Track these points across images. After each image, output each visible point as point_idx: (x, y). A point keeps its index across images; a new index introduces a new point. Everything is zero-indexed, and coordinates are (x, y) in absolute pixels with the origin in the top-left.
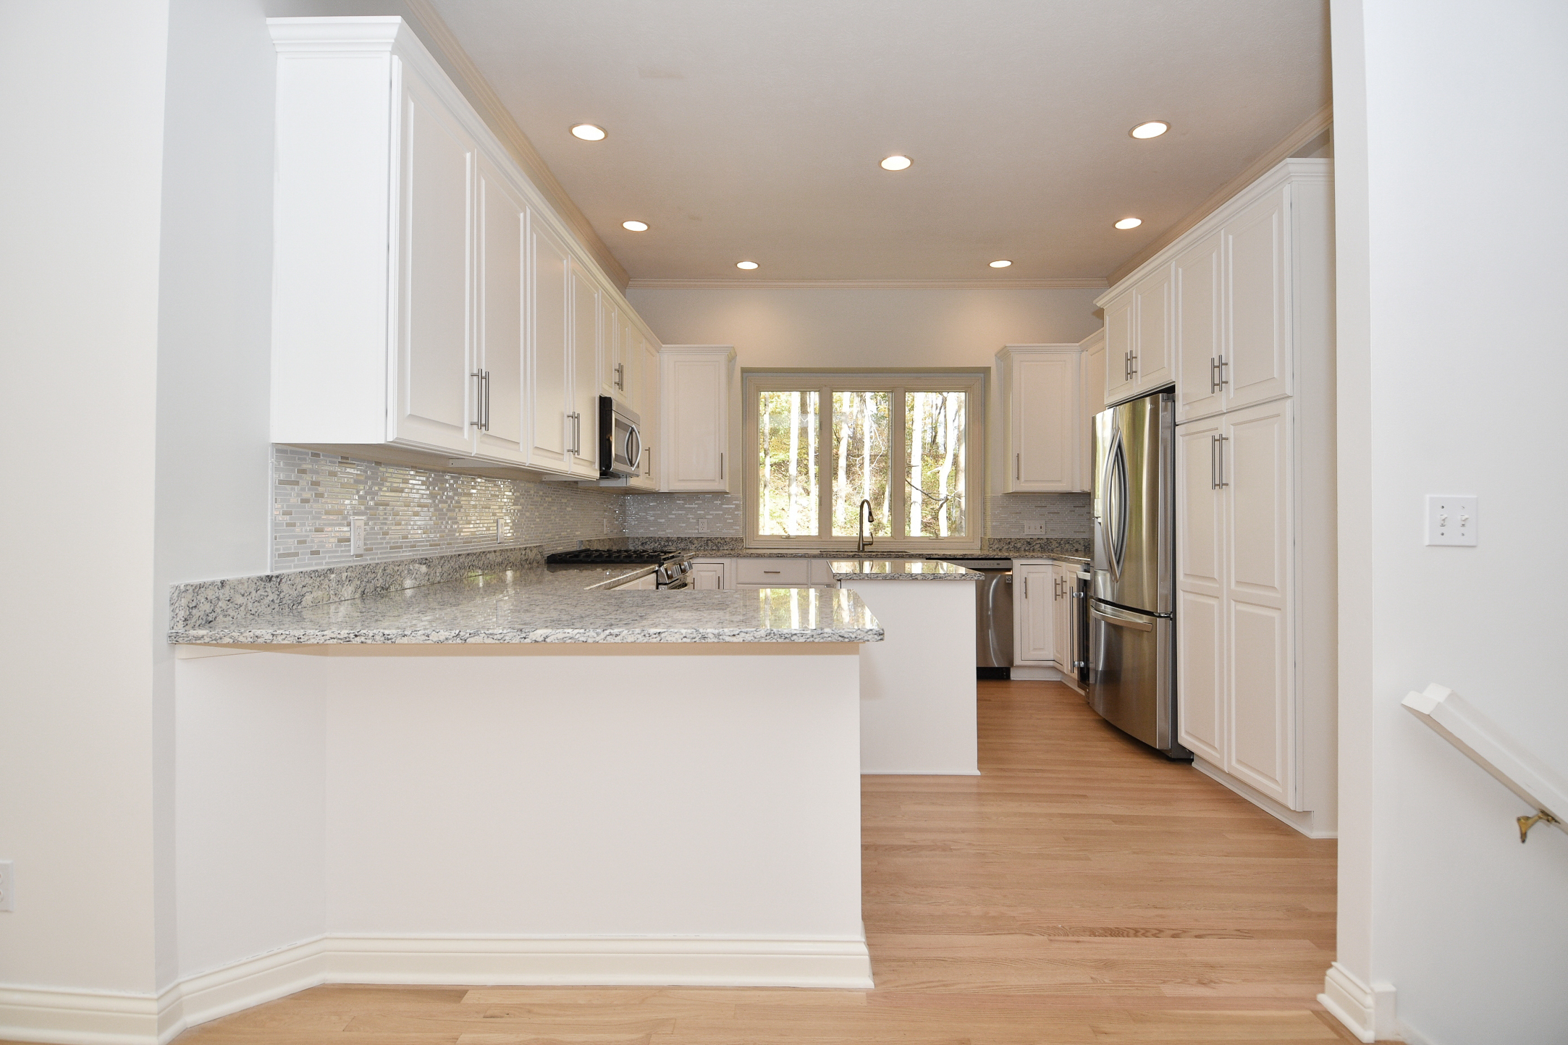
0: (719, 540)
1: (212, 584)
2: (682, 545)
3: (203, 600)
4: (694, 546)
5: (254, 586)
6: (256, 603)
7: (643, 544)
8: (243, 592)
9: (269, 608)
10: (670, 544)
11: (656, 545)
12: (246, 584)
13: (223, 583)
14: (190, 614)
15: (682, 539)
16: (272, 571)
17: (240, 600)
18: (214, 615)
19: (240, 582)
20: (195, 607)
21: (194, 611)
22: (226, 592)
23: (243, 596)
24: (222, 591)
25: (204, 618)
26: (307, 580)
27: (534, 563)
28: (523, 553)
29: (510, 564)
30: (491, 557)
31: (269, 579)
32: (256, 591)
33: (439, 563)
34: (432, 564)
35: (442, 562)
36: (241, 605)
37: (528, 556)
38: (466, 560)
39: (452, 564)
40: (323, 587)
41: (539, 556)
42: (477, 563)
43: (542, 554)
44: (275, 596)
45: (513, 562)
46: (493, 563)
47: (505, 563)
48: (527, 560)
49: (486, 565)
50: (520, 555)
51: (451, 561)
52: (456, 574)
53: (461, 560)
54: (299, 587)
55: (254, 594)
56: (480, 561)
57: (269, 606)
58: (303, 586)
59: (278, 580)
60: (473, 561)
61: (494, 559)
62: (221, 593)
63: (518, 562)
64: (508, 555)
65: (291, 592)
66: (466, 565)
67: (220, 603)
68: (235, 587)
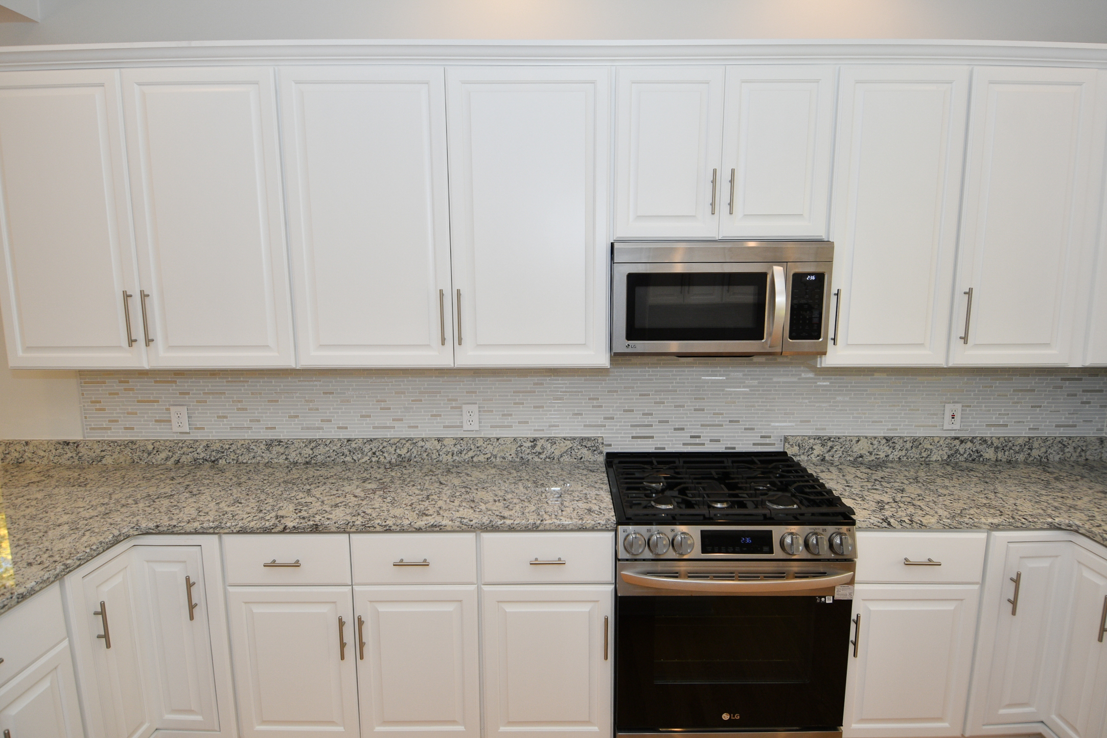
1: (19, 442)
3: (13, 451)
5: (54, 447)
6: (56, 457)
8: (44, 449)
9: (69, 461)
12: (46, 445)
13: (27, 443)
14: (5, 457)
16: (84, 437)
17: (42, 453)
18: (23, 460)
20: (8, 454)
21: (8, 456)
22: (31, 448)
23: (45, 451)
24: (27, 447)
25: (16, 460)
26: (105, 447)
27: (566, 458)
28: (525, 444)
29: (484, 454)
30: (428, 445)
31: (67, 443)
32: (56, 450)
33: (306, 446)
34: (293, 446)
35: (313, 444)
36: (43, 457)
37: (543, 448)
38: (366, 445)
39: (335, 448)
40: (124, 453)
41: (585, 451)
42: (392, 450)
43: (594, 450)
44: (74, 455)
45: (492, 454)
46: (435, 451)
47: (471, 454)
48: (540, 453)
49: (415, 452)
50: (514, 447)
51: (330, 445)
52: (343, 457)
53: (354, 445)
54: (98, 451)
55: (54, 451)
56: (400, 448)
57: (69, 460)
58: (102, 451)
59: (76, 445)
60: (384, 447)
61: (439, 448)
62: (26, 448)
63: (507, 455)
64: (479, 445)
65: (89, 454)
66: (366, 450)
67: (26, 454)
68: (37, 445)
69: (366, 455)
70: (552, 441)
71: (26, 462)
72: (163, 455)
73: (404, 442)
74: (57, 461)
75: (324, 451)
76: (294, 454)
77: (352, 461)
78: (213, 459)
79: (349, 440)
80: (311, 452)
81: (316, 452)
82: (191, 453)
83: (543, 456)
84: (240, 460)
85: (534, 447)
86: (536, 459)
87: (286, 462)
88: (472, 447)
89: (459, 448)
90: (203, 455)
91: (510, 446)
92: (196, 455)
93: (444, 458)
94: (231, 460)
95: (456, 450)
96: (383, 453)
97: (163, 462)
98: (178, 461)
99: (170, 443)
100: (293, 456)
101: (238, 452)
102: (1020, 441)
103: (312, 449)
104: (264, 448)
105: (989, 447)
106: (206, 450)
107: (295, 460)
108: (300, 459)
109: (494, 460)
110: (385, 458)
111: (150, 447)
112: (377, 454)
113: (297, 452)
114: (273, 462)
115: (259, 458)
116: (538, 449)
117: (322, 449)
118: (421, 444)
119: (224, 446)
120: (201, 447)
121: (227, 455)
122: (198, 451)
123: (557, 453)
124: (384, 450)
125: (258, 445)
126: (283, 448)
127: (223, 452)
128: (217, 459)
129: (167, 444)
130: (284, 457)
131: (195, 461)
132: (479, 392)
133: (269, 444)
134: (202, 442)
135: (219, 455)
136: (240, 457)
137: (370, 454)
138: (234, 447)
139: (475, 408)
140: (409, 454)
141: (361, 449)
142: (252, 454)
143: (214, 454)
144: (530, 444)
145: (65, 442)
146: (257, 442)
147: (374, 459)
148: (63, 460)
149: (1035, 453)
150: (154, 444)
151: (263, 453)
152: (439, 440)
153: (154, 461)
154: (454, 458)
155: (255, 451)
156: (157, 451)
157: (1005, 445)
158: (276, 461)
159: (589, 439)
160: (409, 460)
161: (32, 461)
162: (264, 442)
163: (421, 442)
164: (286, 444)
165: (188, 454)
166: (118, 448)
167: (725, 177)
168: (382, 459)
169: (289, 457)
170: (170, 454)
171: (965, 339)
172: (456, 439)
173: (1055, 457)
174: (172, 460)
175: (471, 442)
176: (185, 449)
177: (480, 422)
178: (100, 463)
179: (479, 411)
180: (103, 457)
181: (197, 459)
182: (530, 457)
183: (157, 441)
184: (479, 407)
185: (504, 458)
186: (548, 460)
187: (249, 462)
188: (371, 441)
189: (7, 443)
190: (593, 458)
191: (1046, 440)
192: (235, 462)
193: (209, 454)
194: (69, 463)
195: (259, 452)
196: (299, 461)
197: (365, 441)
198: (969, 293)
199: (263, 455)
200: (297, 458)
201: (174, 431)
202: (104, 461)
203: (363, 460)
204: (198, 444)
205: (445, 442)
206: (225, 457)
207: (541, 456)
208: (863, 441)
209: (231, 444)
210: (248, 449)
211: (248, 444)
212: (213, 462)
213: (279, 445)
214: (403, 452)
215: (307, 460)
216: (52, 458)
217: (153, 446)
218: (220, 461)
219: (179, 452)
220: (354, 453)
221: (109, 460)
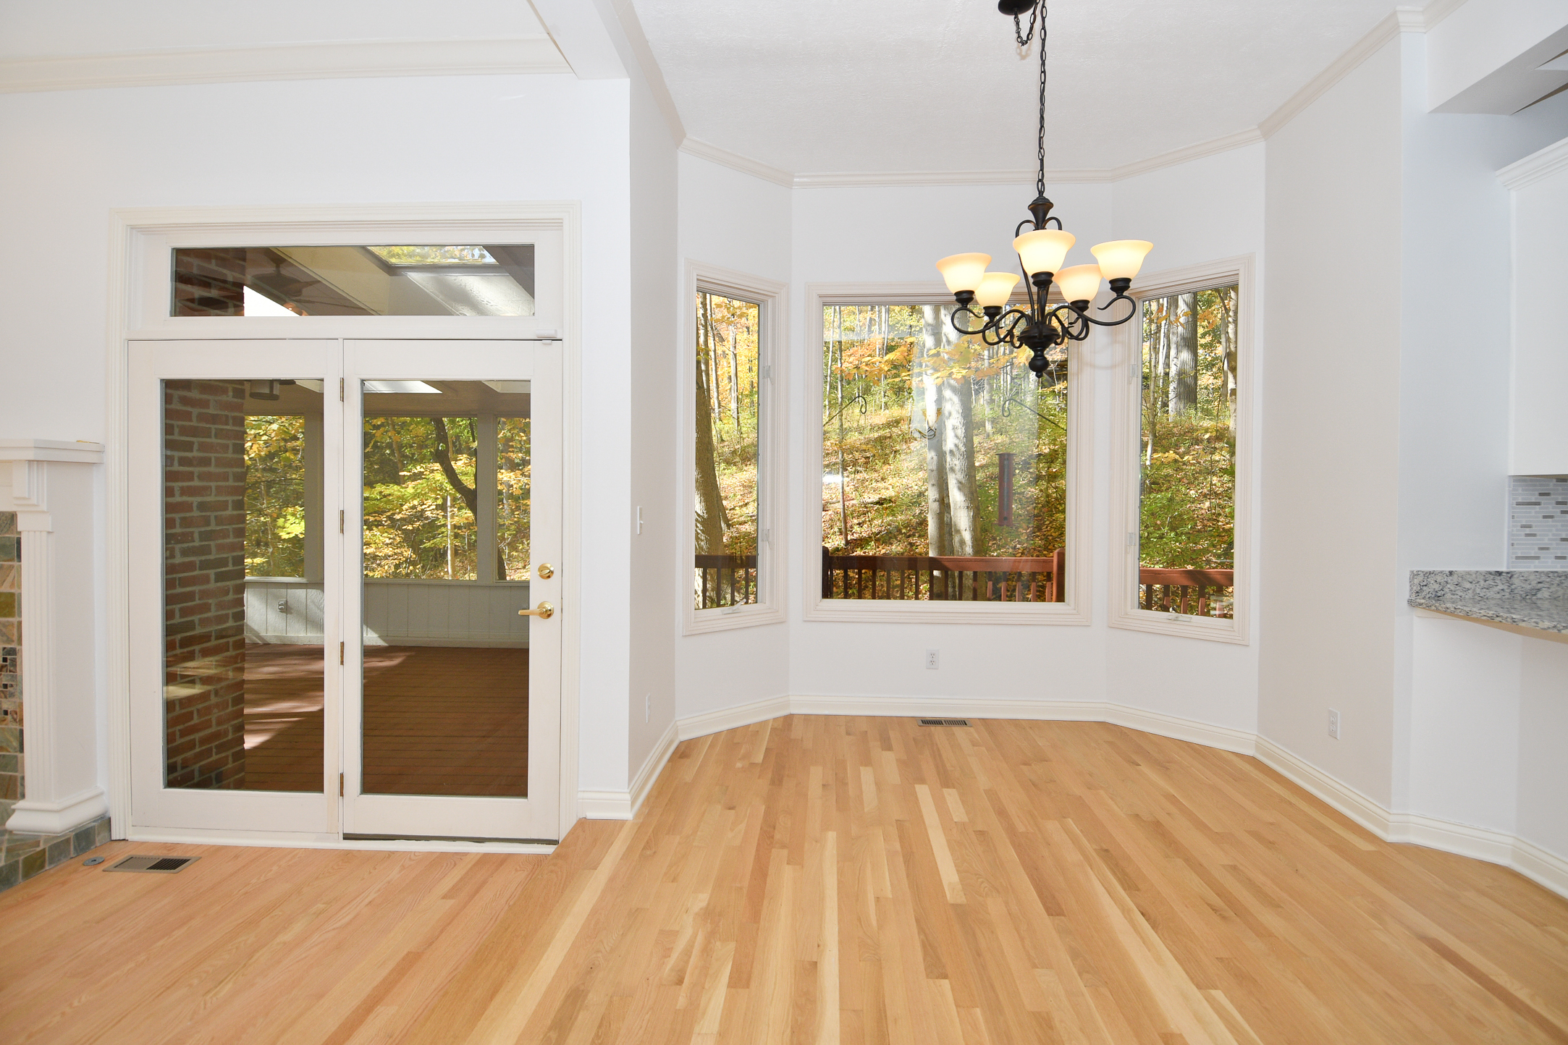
1: (1441, 572)
3: (1433, 582)
5: (1483, 577)
6: (1484, 590)
8: (1471, 580)
9: (1498, 595)
12: (1474, 575)
13: (1451, 573)
16: (1508, 568)
17: (1468, 585)
18: (1443, 593)
19: (1469, 573)
20: (1426, 585)
21: (1424, 588)
22: (1455, 579)
23: (1471, 583)
24: (1451, 578)
25: (1434, 593)
26: (1543, 578)
31: (1500, 573)
32: (1485, 581)
36: (1468, 589)
40: (1564, 585)
44: (1505, 587)
54: (1534, 583)
55: (1482, 583)
57: (1498, 593)
58: (1539, 583)
59: (1509, 575)
62: (1449, 579)
65: (1524, 586)
67: (1448, 586)
68: (1463, 576)
71: (1446, 596)
74: (1484, 594)
145: (1498, 572)
148: (1490, 594)
161: (1454, 595)
166: (1558, 579)
178: (1534, 597)
180: (1539, 590)
189: (1426, 573)
194: (1499, 596)
202: (1539, 595)
216: (1478, 591)
221: (1545, 594)
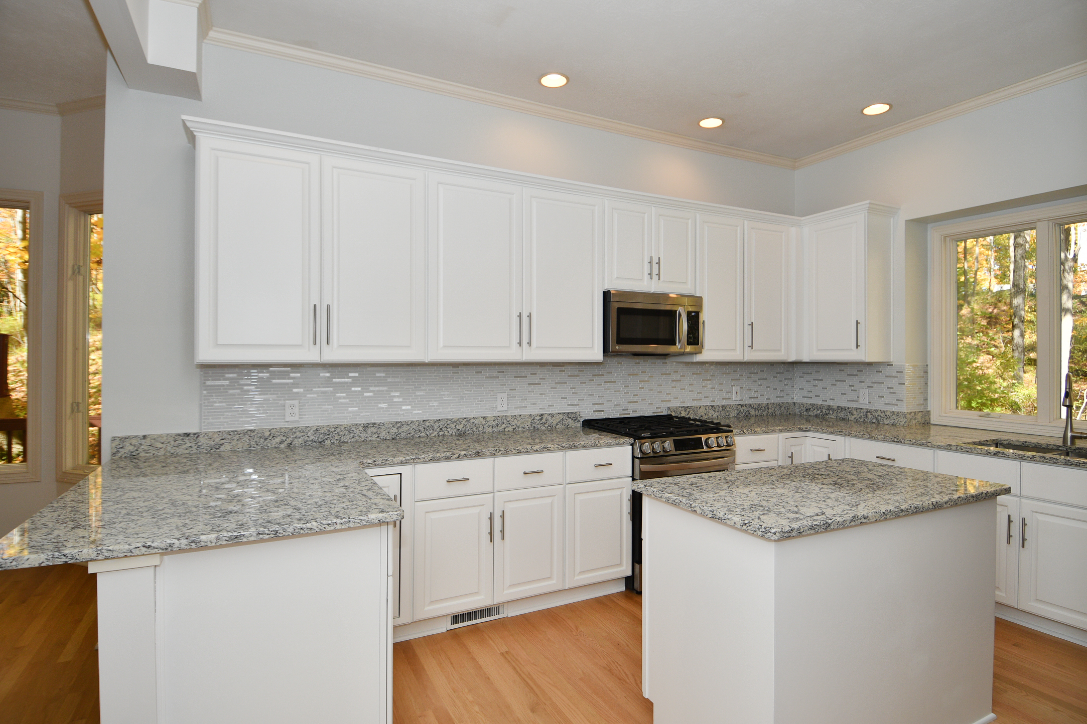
0: (879, 413)
1: (136, 437)
2: (842, 415)
3: (128, 445)
4: (853, 417)
5: (173, 438)
6: (174, 448)
7: (807, 410)
8: (162, 441)
10: (831, 412)
11: (819, 412)
12: (165, 438)
13: (145, 437)
14: (118, 451)
15: (842, 409)
17: (160, 445)
18: (138, 452)
19: (160, 436)
20: (121, 448)
21: (121, 450)
22: (148, 441)
23: (163, 443)
24: (144, 441)
25: (130, 453)
26: (225, 436)
27: (559, 426)
28: (536, 418)
29: (512, 426)
30: (477, 422)
31: (188, 435)
32: (175, 441)
33: (393, 426)
34: (384, 427)
35: (398, 425)
36: (160, 448)
37: (547, 420)
38: (436, 424)
39: (414, 427)
40: (242, 440)
41: (570, 420)
42: (453, 426)
43: (575, 419)
44: (193, 445)
45: (516, 425)
46: (481, 426)
47: (504, 426)
48: (545, 424)
49: (469, 427)
50: (530, 420)
51: (411, 425)
52: (419, 433)
53: (427, 424)
54: (217, 440)
55: (172, 443)
56: (458, 424)
57: (187, 449)
58: (221, 440)
59: (196, 436)
60: (448, 424)
61: (484, 423)
62: (143, 442)
63: (526, 425)
64: (509, 420)
65: (208, 442)
66: (436, 427)
67: (142, 447)
68: (156, 438)
69: (436, 431)
70: (552, 415)
71: (140, 454)
72: (278, 440)
73: (461, 420)
74: (175, 451)
75: (406, 429)
76: (384, 433)
77: (426, 436)
78: (320, 440)
79: (424, 421)
80: (396, 431)
81: (401, 430)
82: (302, 436)
83: (546, 425)
84: (342, 440)
85: (541, 419)
86: (543, 428)
87: (378, 439)
88: (505, 421)
89: (497, 422)
90: (312, 437)
91: (527, 419)
92: (306, 438)
93: (487, 430)
94: (335, 441)
95: (494, 424)
96: (447, 428)
97: (277, 446)
98: (291, 444)
99: (285, 429)
100: (383, 435)
101: (341, 433)
102: (764, 405)
103: (397, 429)
104: (362, 429)
105: (752, 408)
106: (315, 433)
107: (384, 438)
108: (388, 437)
109: (518, 429)
110: (448, 432)
111: (267, 434)
112: (443, 429)
113: (387, 431)
114: (368, 440)
115: (357, 438)
116: (544, 421)
117: (405, 428)
118: (473, 421)
119: (330, 430)
120: (312, 431)
121: (332, 437)
122: (309, 434)
123: (555, 423)
124: (448, 426)
125: (357, 427)
126: (376, 428)
127: (329, 435)
128: (324, 440)
129: (282, 430)
130: (377, 435)
131: (305, 442)
132: (508, 385)
133: (366, 427)
134: (312, 427)
135: (326, 437)
136: (342, 438)
137: (438, 430)
138: (338, 430)
139: (505, 395)
140: (464, 428)
141: (432, 426)
142: (352, 435)
143: (321, 436)
144: (539, 418)
145: (186, 434)
146: (356, 425)
147: (441, 434)
148: (180, 450)
149: (770, 411)
150: (271, 431)
151: (361, 433)
152: (484, 418)
153: (269, 445)
154: (493, 430)
155: (355, 432)
156: (273, 437)
157: (758, 407)
158: (370, 439)
159: (572, 413)
160: (464, 433)
161: (147, 453)
162: (362, 425)
163: (472, 419)
164: (379, 425)
165: (300, 438)
166: (238, 436)
167: (655, 260)
168: (446, 433)
169: (380, 435)
170: (284, 438)
171: (751, 347)
172: (495, 416)
173: (778, 413)
174: (286, 443)
175: (504, 418)
176: (297, 434)
177: (508, 405)
178: (218, 450)
179: (508, 398)
180: (222, 445)
181: (307, 441)
182: (539, 426)
183: (273, 429)
184: (508, 395)
185: (524, 428)
186: (549, 428)
187: (349, 441)
188: (439, 420)
189: (122, 438)
190: (574, 425)
191: (774, 404)
192: (338, 441)
193: (317, 436)
194: (187, 452)
195: (358, 433)
196: (387, 438)
197: (435, 421)
198: (751, 325)
199: (361, 435)
200: (386, 436)
201: (287, 420)
202: (222, 448)
203: (433, 435)
204: (309, 429)
205: (488, 419)
206: (331, 438)
207: (545, 425)
208: (702, 407)
209: (336, 428)
210: (350, 431)
211: (350, 426)
212: (320, 442)
213: (373, 426)
214: (460, 427)
215: (394, 437)
216: (169, 449)
217: (269, 433)
218: (326, 441)
219: (292, 436)
220: (427, 430)
221: (227, 447)
